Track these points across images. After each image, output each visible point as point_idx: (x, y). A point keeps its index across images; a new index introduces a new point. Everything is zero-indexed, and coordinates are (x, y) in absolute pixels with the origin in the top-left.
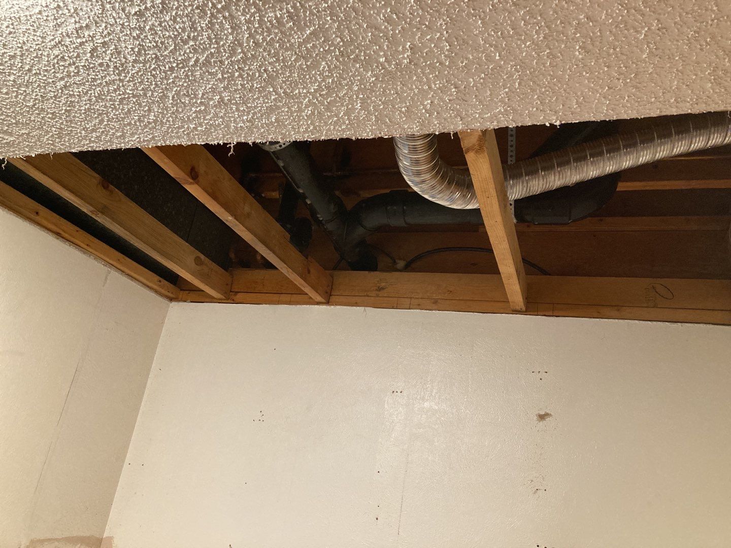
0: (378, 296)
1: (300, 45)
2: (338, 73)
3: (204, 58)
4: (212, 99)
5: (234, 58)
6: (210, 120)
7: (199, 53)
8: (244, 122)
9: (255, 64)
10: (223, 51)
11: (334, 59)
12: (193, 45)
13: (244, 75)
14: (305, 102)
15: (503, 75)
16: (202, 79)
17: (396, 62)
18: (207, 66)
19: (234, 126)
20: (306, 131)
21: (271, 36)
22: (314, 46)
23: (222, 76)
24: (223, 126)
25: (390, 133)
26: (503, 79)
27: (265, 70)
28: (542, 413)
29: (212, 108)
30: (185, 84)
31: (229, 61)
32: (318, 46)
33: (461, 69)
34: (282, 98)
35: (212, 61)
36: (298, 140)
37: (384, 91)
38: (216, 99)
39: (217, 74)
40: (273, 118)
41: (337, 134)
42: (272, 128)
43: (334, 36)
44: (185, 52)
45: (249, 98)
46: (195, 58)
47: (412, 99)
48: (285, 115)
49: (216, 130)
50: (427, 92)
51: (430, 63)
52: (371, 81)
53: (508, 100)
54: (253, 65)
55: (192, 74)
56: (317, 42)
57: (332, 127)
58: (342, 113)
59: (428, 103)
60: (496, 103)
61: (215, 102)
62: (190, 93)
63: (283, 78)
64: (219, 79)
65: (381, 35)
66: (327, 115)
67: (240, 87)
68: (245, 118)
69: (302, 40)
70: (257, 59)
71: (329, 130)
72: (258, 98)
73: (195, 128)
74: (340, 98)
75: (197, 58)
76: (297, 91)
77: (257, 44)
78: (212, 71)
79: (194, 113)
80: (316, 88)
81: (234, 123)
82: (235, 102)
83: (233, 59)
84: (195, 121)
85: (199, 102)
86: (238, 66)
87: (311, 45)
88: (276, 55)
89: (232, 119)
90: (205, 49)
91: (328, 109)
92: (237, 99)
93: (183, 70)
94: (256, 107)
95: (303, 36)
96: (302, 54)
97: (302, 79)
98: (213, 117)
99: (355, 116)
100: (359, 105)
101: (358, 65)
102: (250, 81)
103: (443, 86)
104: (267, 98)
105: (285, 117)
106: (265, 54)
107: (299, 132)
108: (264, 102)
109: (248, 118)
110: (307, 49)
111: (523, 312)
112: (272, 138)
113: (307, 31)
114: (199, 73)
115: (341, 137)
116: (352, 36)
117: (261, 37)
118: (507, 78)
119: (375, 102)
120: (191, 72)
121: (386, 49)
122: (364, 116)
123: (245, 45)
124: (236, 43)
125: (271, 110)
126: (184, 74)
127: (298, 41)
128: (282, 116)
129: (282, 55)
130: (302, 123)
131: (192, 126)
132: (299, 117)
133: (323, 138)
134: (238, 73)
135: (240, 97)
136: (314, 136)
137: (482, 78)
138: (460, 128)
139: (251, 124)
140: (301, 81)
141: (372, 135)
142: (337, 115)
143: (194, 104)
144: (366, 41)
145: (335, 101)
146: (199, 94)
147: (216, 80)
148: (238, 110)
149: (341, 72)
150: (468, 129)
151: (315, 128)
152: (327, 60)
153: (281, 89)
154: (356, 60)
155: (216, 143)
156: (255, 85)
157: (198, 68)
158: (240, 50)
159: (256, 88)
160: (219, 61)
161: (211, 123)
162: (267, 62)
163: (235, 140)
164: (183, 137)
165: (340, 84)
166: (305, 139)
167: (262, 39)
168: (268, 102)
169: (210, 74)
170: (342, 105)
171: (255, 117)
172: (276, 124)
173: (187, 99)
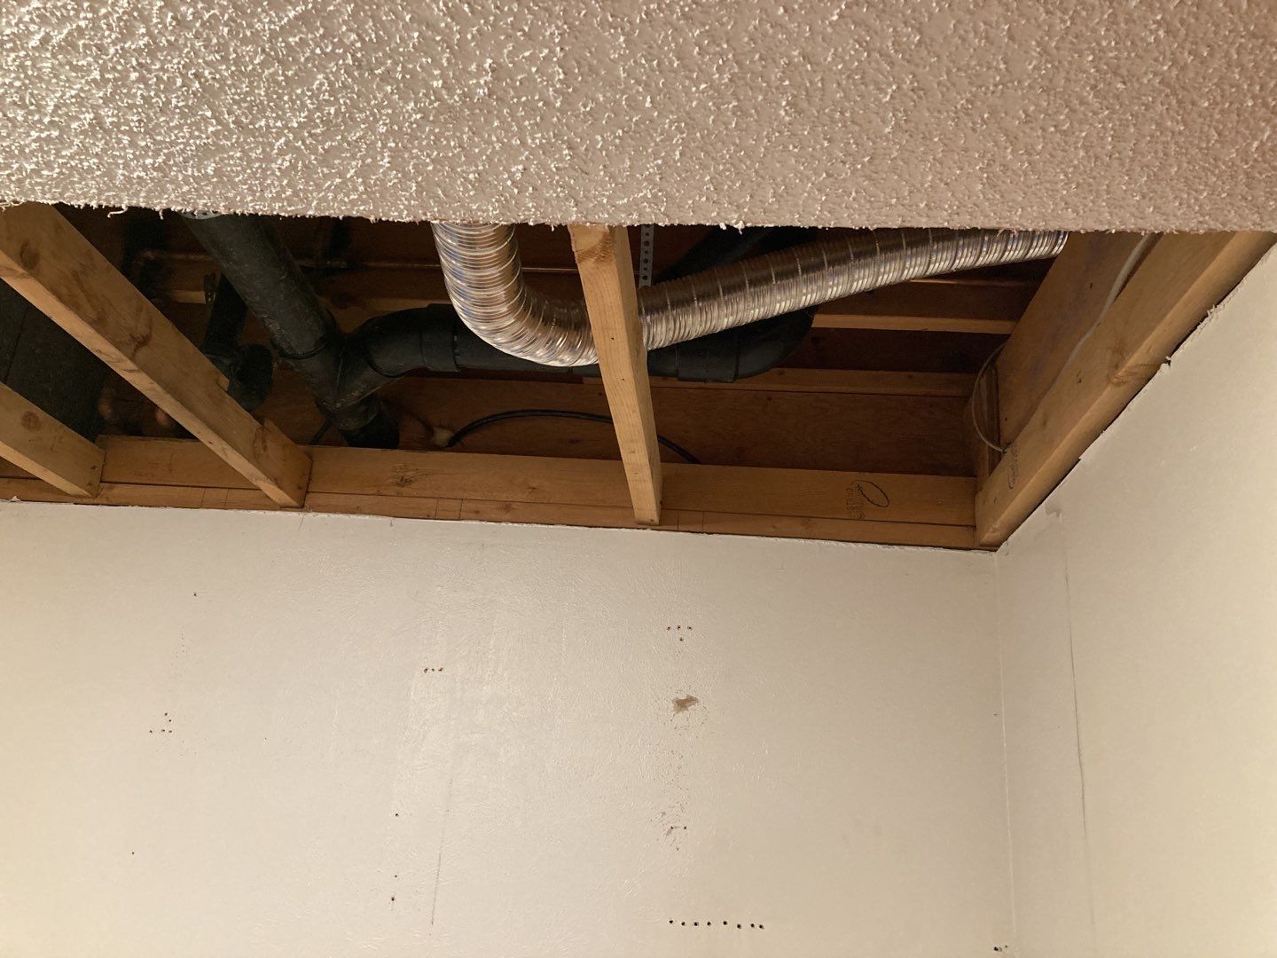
0: (399, 495)
1: (274, 36)
2: (348, 98)
3: (63, 36)
4: (77, 118)
5: (129, 43)
6: (72, 157)
7: (51, 25)
8: (145, 168)
9: (175, 61)
10: (105, 27)
11: (342, 72)
12: (38, 9)
13: (150, 79)
14: (278, 144)
15: (655, 135)
16: (56, 76)
17: (464, 91)
18: (68, 52)
19: (123, 175)
20: (278, 198)
21: (212, 12)
22: (303, 42)
23: (102, 76)
24: (98, 173)
25: (443, 216)
26: (655, 142)
27: (197, 76)
28: (683, 697)
29: (76, 136)
30: (17, 84)
31: (118, 47)
32: (311, 42)
33: (581, 116)
34: (231, 132)
35: (81, 43)
36: (260, 214)
37: (437, 139)
38: (85, 119)
39: (91, 72)
40: (210, 168)
41: (339, 209)
42: (206, 185)
43: (344, 28)
44: (20, 20)
45: (158, 125)
46: (42, 34)
47: (490, 159)
48: (235, 165)
49: (82, 179)
50: (518, 151)
51: (528, 100)
52: (412, 119)
53: (660, 179)
54: (170, 62)
55: (34, 65)
56: (310, 36)
57: (330, 195)
58: (352, 171)
59: (518, 169)
60: (640, 183)
61: (84, 125)
62: (27, 102)
63: (234, 94)
64: (94, 80)
65: (438, 38)
66: (322, 172)
67: (139, 101)
68: (149, 161)
69: (278, 29)
70: (181, 51)
71: (325, 199)
72: (180, 127)
73: (37, 172)
74: (349, 144)
75: (48, 34)
76: (263, 123)
77: (180, 22)
78: (80, 63)
79: (34, 141)
80: (302, 120)
81: (124, 169)
82: (127, 128)
83: (127, 46)
84: (37, 157)
85: (46, 120)
86: (137, 60)
87: (297, 39)
88: (222, 47)
89: (120, 161)
90: (64, 20)
91: (325, 159)
92: (132, 124)
93: (13, 55)
94: (173, 143)
95: (281, 19)
96: (276, 53)
97: (274, 101)
98: (77, 154)
99: (377, 179)
100: (386, 160)
101: (389, 89)
102: (163, 92)
103: (548, 143)
104: (199, 129)
105: (234, 169)
106: (198, 44)
107: (262, 198)
108: (192, 136)
109: (155, 162)
110: (288, 45)
111: (655, 525)
112: (205, 205)
113: (290, 10)
114: (49, 65)
115: (347, 214)
116: (382, 33)
117: (191, 10)
118: (661, 141)
119: (417, 157)
120: (31, 59)
121: (445, 65)
122: (396, 181)
123: (155, 20)
124: (135, 14)
125: (204, 153)
126: (17, 63)
127: (269, 29)
128: (229, 165)
129: (235, 51)
130: (269, 182)
131: (29, 167)
132: (264, 170)
133: (311, 212)
134: (137, 74)
135: (140, 121)
136: (293, 208)
137: (619, 137)
138: (574, 218)
139: (160, 174)
140: (271, 104)
141: (408, 215)
142: (341, 174)
143: (34, 123)
144: (408, 46)
145: (339, 148)
146: (47, 105)
147: (87, 82)
148: (133, 144)
149: (355, 97)
150: (586, 223)
151: (295, 193)
152: (328, 71)
153: (229, 114)
154: (387, 77)
155: (82, 203)
156: (174, 101)
157: (49, 55)
158: (143, 30)
159: (176, 107)
160: (96, 45)
161: (73, 164)
162: (201, 61)
163: (126, 202)
164: (8, 187)
165: (352, 118)
166: (275, 213)
167: (193, 14)
168: (199, 137)
169: (74, 68)
170: (353, 157)
171: (172, 162)
172: (215, 180)
173: (20, 112)
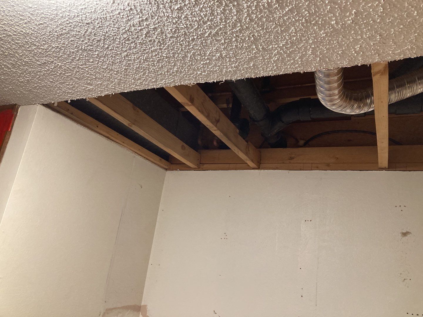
0: (290, 163)
1: (280, 17)
2: (301, 33)
3: (215, 31)
4: (215, 56)
5: (234, 30)
6: (211, 68)
7: (212, 29)
8: (232, 68)
9: (247, 32)
10: (228, 26)
11: (300, 25)
12: (209, 24)
13: (238, 40)
14: (275, 52)
16: (211, 44)
17: (343, 23)
18: (216, 36)
19: (225, 71)
20: (271, 70)
21: (261, 15)
22: (289, 18)
23: (224, 41)
24: (218, 71)
25: (327, 67)
27: (253, 36)
29: (214, 61)
30: (200, 48)
31: (231, 32)
32: (291, 17)
33: (387, 23)
34: (260, 51)
35: (220, 32)
36: (265, 76)
37: (330, 42)
38: (217, 55)
39: (221, 41)
40: (251, 64)
41: (291, 70)
42: (249, 70)
43: (304, 10)
44: (204, 29)
45: (238, 53)
46: (209, 32)
47: (348, 45)
48: (260, 62)
49: (213, 74)
50: (359, 40)
51: (367, 21)
52: (322, 36)
54: (246, 33)
55: (205, 42)
56: (291, 15)
57: (289, 67)
58: (298, 58)
59: (358, 47)
60: (406, 43)
62: (202, 53)
63: (263, 39)
64: (222, 43)
65: (337, 7)
66: (288, 59)
67: (234, 47)
68: (233, 65)
69: (282, 15)
70: (249, 29)
71: (287, 68)
72: (244, 53)
73: (201, 74)
74: (298, 48)
75: (211, 32)
76: (271, 47)
77: (251, 20)
78: (219, 39)
79: (202, 65)
80: (284, 43)
81: (226, 69)
82: (229, 56)
84: (202, 69)
85: (206, 58)
86: (236, 34)
87: (287, 17)
88: (263, 25)
89: (225, 67)
90: (217, 26)
91: (289, 56)
92: (231, 55)
93: (200, 40)
94: (241, 59)
95: (283, 12)
96: (280, 23)
97: (276, 39)
98: (213, 66)
99: (306, 59)
100: (310, 52)
101: (315, 28)
102: (241, 43)
103: (371, 35)
104: (250, 53)
105: (259, 63)
106: (255, 26)
107: (266, 71)
108: (248, 55)
109: (235, 65)
110: (284, 20)
112: (248, 76)
113: (287, 9)
114: (210, 41)
115: (293, 72)
116: (317, 9)
117: (255, 15)
118: (418, 27)
119: (321, 49)
120: (205, 40)
121: (337, 15)
122: (312, 58)
123: (243, 21)
124: (238, 20)
125: (251, 59)
126: (200, 42)
127: (279, 16)
128: (258, 62)
129: (266, 26)
130: (269, 65)
131: (199, 73)
132: (268, 62)
133: (281, 73)
134: (235, 39)
135: (233, 53)
136: (276, 73)
137: (401, 28)
139: (236, 69)
140: (275, 40)
141: (314, 69)
142: (294, 59)
143: (203, 59)
144: (325, 12)
145: (295, 51)
146: (207, 53)
147: (220, 44)
148: (230, 61)
149: (303, 32)
151: (277, 68)
152: (295, 26)
153: (260, 46)
154: (315, 24)
155: (212, 81)
156: (244, 45)
157: (210, 38)
158: (239, 25)
159: (245, 47)
160: (224, 32)
161: (211, 70)
162: (255, 31)
163: (224, 79)
164: (192, 79)
165: (301, 40)
166: (269, 75)
167: (256, 16)
168: (250, 55)
169: (217, 40)
170: (299, 53)
171: (240, 64)
172: (252, 67)
173: (199, 57)
